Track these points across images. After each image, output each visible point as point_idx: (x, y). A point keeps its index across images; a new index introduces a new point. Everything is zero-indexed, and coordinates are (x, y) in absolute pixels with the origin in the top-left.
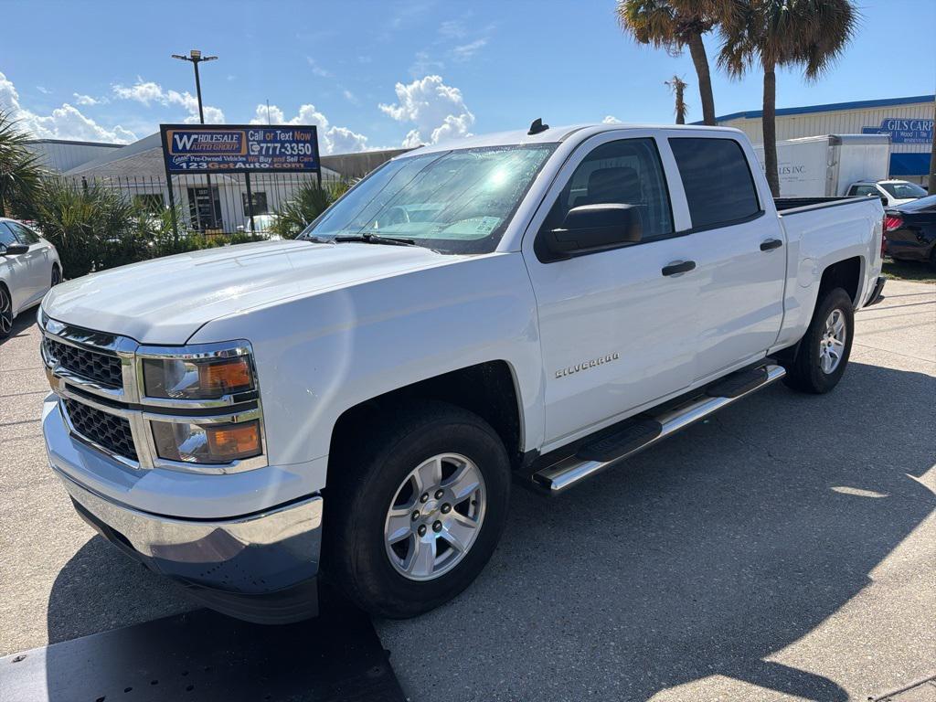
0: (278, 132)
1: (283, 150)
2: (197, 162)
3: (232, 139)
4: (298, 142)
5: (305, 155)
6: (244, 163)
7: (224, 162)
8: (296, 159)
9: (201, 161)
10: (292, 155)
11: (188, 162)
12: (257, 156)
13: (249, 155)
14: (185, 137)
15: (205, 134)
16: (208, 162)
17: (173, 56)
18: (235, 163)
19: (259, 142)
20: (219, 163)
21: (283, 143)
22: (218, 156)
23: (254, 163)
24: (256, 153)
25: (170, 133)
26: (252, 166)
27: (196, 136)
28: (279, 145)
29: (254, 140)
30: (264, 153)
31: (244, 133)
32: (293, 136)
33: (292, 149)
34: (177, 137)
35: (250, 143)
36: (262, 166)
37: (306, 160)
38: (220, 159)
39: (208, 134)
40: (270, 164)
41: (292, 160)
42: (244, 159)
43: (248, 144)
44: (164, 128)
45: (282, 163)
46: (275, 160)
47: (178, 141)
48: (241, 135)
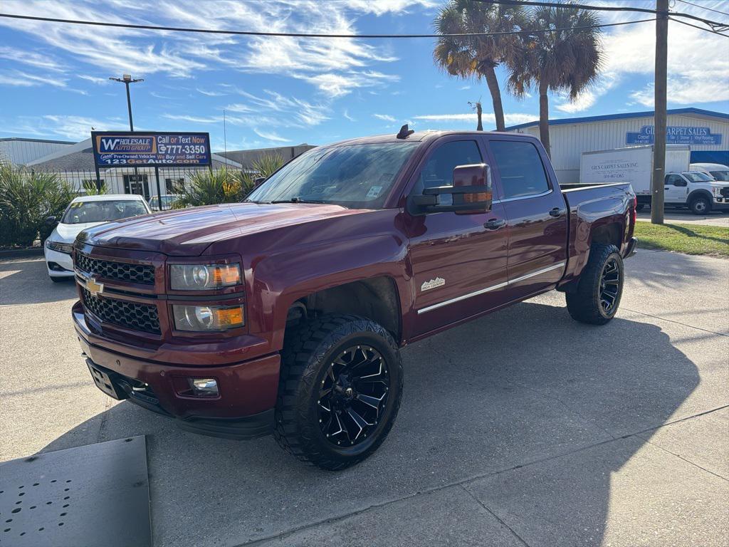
0: (180, 137)
1: (184, 150)
2: (118, 159)
3: (145, 142)
4: (195, 145)
5: (200, 154)
6: (154, 160)
7: (139, 159)
8: (193, 157)
9: (122, 158)
10: (190, 154)
11: (112, 159)
12: (165, 155)
13: (158, 153)
14: (110, 141)
16: (127, 159)
17: (110, 79)
18: (148, 160)
19: (165, 145)
20: (136, 159)
21: (183, 145)
22: (135, 155)
23: (162, 159)
24: (164, 153)
25: (98, 138)
26: (160, 162)
27: (118, 140)
28: (180, 147)
29: (162, 143)
30: (169, 152)
31: (154, 137)
32: (191, 141)
33: (190, 149)
34: (104, 140)
35: (159, 145)
36: (168, 162)
37: (201, 157)
38: (136, 157)
39: (127, 138)
40: (174, 161)
41: (190, 157)
42: (154, 157)
43: (157, 145)
44: (95, 134)
45: (183, 160)
46: (178, 157)
47: (105, 144)
48: (152, 139)
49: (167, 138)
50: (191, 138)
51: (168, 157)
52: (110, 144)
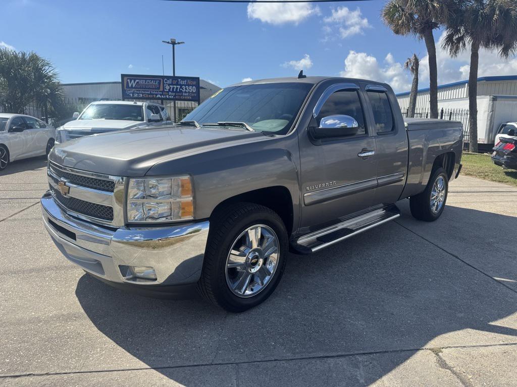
0: (179, 80)
1: (181, 89)
2: (138, 93)
3: (156, 83)
4: (189, 86)
5: (194, 93)
6: (161, 95)
7: (151, 94)
8: (187, 94)
9: (140, 93)
10: (185, 92)
12: (168, 92)
13: (163, 91)
14: (133, 81)
15: (142, 79)
16: (143, 94)
17: (163, 41)
18: (156, 95)
19: (169, 85)
20: (148, 94)
21: (181, 86)
22: (148, 91)
23: (166, 95)
24: (168, 90)
25: (125, 78)
26: (165, 97)
27: (138, 81)
28: (179, 87)
29: (167, 84)
30: (171, 90)
31: (162, 79)
32: (187, 83)
33: (186, 89)
34: (129, 80)
35: (165, 85)
36: (170, 97)
37: (192, 95)
38: (149, 92)
39: (144, 79)
40: (174, 96)
41: (186, 94)
42: (161, 93)
43: (163, 85)
44: (123, 76)
45: (180, 96)
46: (177, 94)
47: (129, 82)
48: (160, 81)
49: (171, 80)
50: (187, 81)
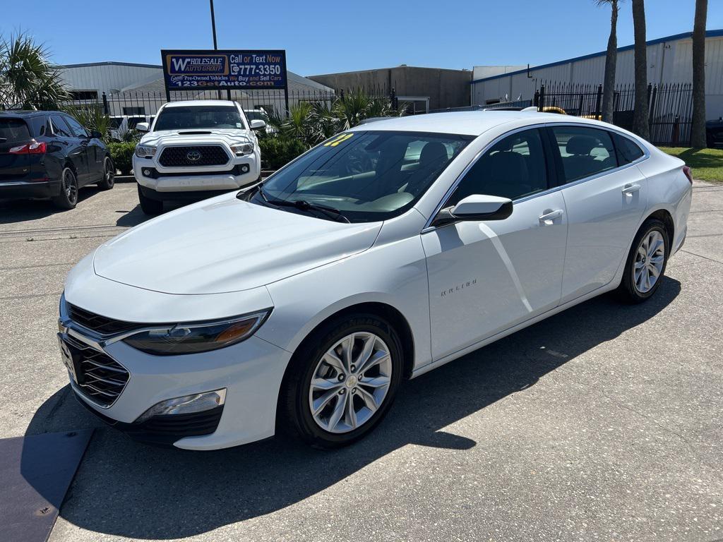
0: (254, 56)
1: (258, 71)
2: (190, 81)
3: (217, 62)
4: (269, 64)
5: (275, 74)
6: (226, 82)
7: (210, 81)
8: (268, 78)
9: (193, 80)
10: (265, 75)
11: (182, 81)
12: (237, 76)
13: (230, 75)
14: (181, 60)
16: (198, 81)
18: (219, 81)
19: (238, 64)
20: (207, 81)
21: (257, 65)
22: (206, 76)
23: (234, 81)
24: (236, 74)
25: (169, 57)
26: (233, 84)
28: (254, 67)
29: (234, 63)
30: (242, 73)
31: (226, 57)
32: (266, 60)
33: (265, 69)
34: (174, 60)
35: (232, 65)
36: (241, 84)
37: (276, 79)
38: (208, 78)
39: (199, 58)
40: (247, 83)
41: (265, 79)
42: (227, 78)
43: (229, 65)
44: (164, 53)
45: (257, 82)
46: (251, 79)
47: (175, 64)
48: (224, 58)
49: (240, 56)
50: (266, 57)
51: (240, 78)
52: (180, 65)
